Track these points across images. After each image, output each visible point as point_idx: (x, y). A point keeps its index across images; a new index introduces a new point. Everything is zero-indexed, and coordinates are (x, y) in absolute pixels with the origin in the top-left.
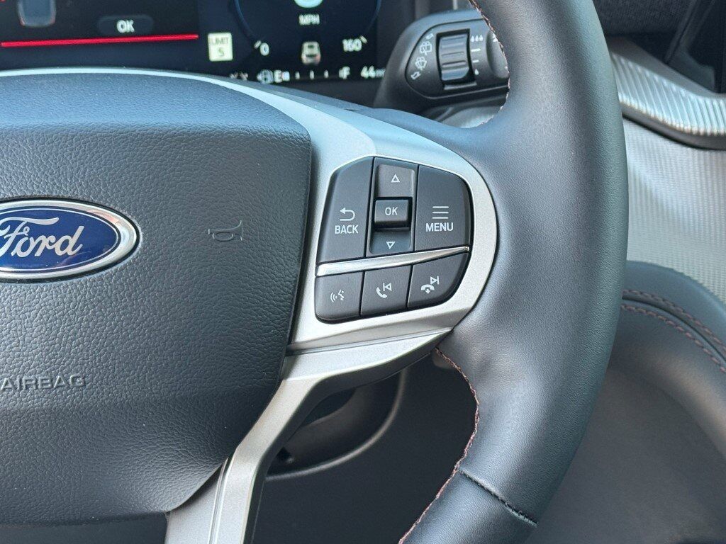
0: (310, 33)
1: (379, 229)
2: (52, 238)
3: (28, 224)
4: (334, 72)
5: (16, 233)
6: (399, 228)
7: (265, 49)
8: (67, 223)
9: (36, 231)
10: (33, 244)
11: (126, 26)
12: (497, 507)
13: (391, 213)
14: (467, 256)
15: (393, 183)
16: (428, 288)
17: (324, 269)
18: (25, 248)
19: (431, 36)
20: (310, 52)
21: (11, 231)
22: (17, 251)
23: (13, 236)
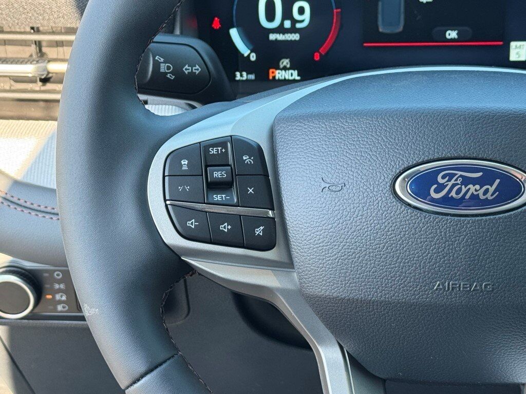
2: (477, 187)
3: (461, 176)
5: (453, 182)
8: (488, 177)
9: (466, 181)
10: (464, 190)
11: (452, 34)
18: (458, 192)
21: (449, 180)
22: (453, 194)
23: (450, 184)
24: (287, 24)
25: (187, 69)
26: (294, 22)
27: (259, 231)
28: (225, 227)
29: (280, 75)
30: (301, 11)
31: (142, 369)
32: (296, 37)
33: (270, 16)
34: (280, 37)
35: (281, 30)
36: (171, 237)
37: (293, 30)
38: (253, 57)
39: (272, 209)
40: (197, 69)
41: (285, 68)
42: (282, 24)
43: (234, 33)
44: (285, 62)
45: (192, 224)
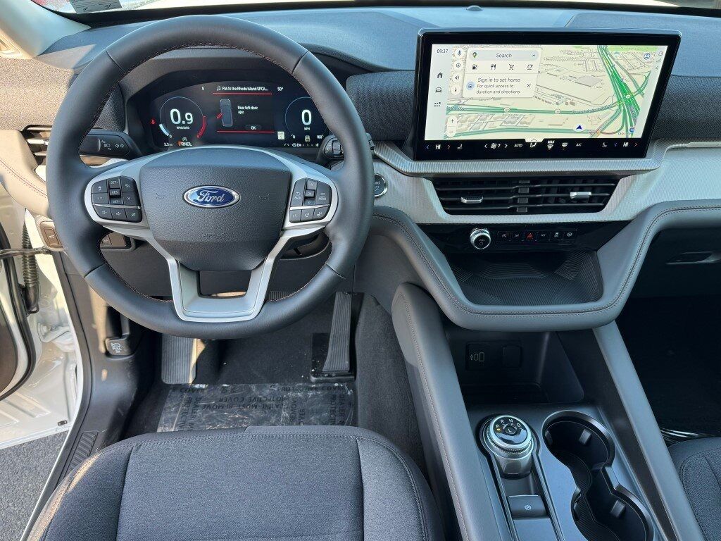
0: (307, 133)
1: (306, 198)
2: (216, 197)
3: (209, 193)
4: (314, 145)
5: (206, 195)
6: (312, 198)
7: (294, 137)
8: (220, 193)
9: (211, 195)
11: (254, 128)
12: (334, 273)
13: (310, 194)
14: (329, 207)
15: (312, 186)
16: (319, 215)
17: (291, 209)
18: (208, 199)
19: (331, 141)
20: (307, 138)
22: (206, 200)
24: (184, 122)
25: (117, 146)
26: (186, 121)
27: (133, 215)
28: (118, 214)
29: (183, 144)
30: (189, 117)
31: (88, 270)
32: (188, 128)
33: (176, 119)
34: (181, 128)
35: (181, 125)
36: (95, 218)
37: (186, 125)
38: (171, 136)
39: (140, 206)
40: (122, 146)
41: (185, 141)
42: (181, 122)
43: (161, 126)
44: (185, 139)
45: (104, 213)
